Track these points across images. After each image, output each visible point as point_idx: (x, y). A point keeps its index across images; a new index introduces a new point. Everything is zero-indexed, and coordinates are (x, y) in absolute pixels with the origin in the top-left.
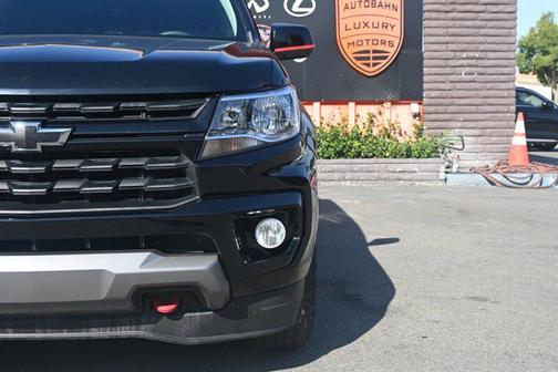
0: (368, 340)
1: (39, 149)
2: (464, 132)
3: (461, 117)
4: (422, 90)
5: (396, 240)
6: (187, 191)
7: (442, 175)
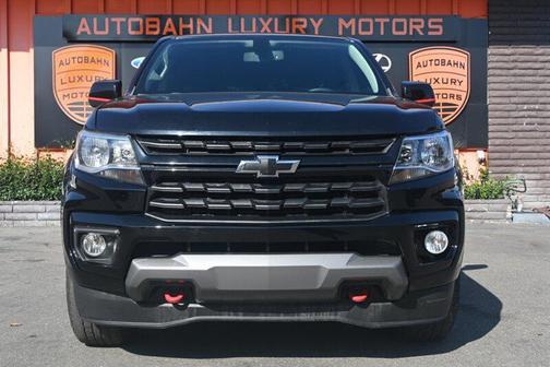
0: (494, 336)
1: (277, 175)
2: (526, 176)
3: (523, 162)
4: (487, 138)
5: (486, 266)
6: (380, 208)
7: (509, 215)
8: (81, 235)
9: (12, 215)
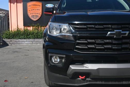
8: (51, 57)
9: (19, 42)
